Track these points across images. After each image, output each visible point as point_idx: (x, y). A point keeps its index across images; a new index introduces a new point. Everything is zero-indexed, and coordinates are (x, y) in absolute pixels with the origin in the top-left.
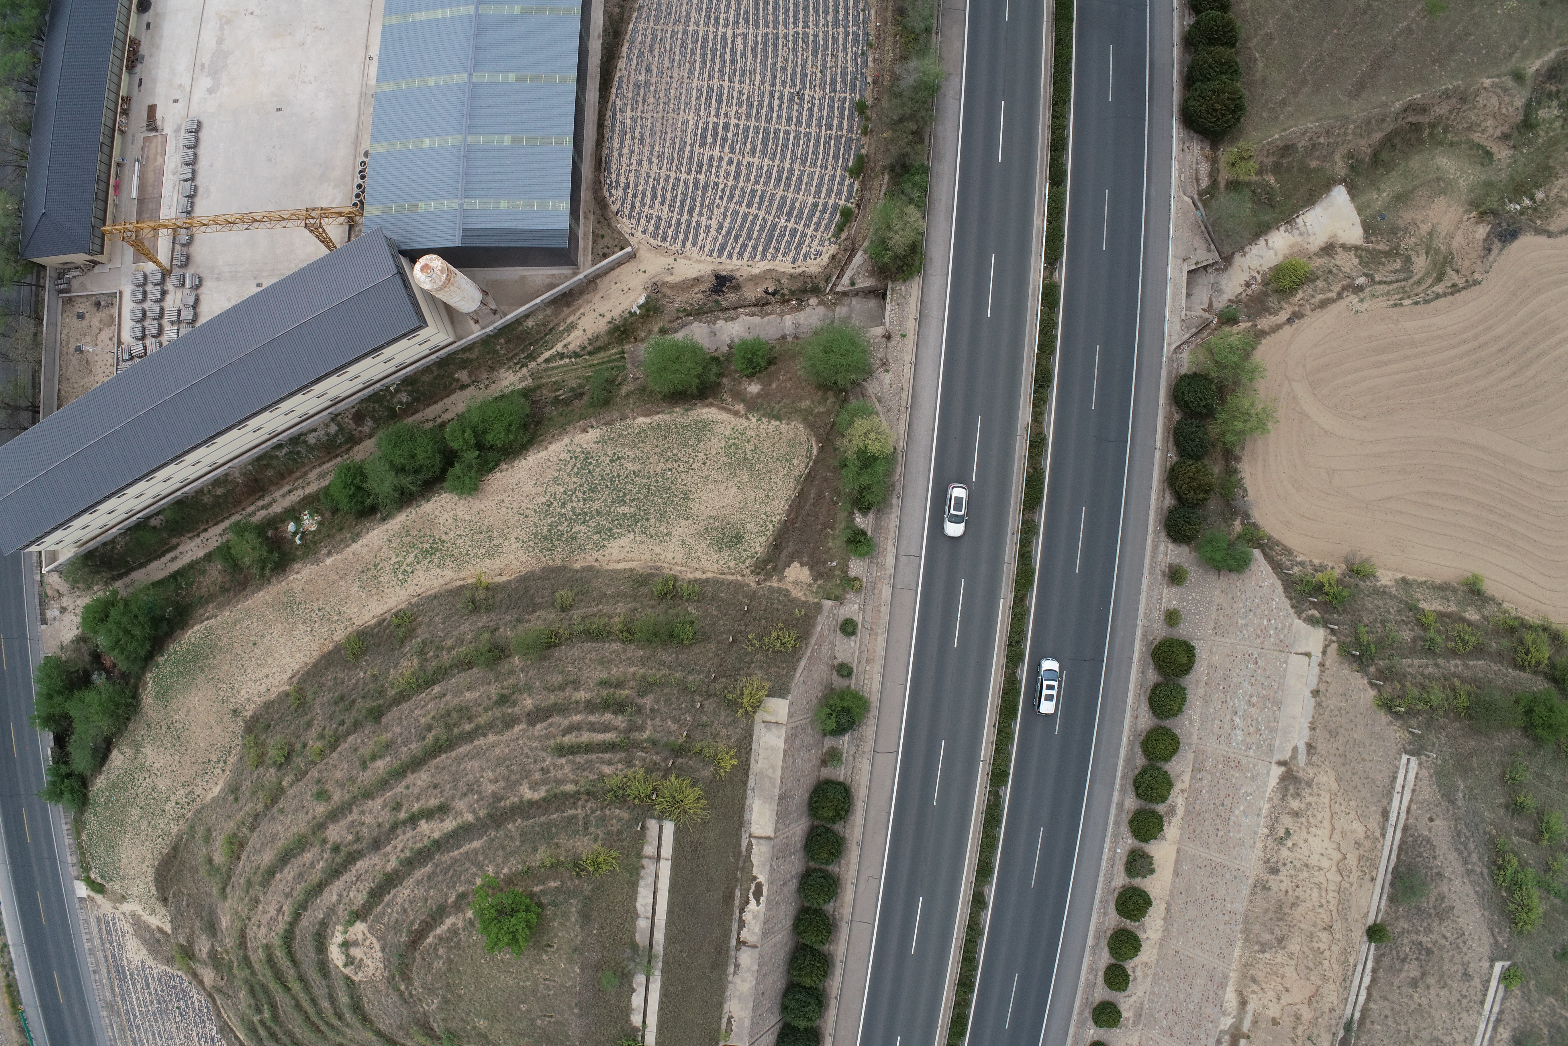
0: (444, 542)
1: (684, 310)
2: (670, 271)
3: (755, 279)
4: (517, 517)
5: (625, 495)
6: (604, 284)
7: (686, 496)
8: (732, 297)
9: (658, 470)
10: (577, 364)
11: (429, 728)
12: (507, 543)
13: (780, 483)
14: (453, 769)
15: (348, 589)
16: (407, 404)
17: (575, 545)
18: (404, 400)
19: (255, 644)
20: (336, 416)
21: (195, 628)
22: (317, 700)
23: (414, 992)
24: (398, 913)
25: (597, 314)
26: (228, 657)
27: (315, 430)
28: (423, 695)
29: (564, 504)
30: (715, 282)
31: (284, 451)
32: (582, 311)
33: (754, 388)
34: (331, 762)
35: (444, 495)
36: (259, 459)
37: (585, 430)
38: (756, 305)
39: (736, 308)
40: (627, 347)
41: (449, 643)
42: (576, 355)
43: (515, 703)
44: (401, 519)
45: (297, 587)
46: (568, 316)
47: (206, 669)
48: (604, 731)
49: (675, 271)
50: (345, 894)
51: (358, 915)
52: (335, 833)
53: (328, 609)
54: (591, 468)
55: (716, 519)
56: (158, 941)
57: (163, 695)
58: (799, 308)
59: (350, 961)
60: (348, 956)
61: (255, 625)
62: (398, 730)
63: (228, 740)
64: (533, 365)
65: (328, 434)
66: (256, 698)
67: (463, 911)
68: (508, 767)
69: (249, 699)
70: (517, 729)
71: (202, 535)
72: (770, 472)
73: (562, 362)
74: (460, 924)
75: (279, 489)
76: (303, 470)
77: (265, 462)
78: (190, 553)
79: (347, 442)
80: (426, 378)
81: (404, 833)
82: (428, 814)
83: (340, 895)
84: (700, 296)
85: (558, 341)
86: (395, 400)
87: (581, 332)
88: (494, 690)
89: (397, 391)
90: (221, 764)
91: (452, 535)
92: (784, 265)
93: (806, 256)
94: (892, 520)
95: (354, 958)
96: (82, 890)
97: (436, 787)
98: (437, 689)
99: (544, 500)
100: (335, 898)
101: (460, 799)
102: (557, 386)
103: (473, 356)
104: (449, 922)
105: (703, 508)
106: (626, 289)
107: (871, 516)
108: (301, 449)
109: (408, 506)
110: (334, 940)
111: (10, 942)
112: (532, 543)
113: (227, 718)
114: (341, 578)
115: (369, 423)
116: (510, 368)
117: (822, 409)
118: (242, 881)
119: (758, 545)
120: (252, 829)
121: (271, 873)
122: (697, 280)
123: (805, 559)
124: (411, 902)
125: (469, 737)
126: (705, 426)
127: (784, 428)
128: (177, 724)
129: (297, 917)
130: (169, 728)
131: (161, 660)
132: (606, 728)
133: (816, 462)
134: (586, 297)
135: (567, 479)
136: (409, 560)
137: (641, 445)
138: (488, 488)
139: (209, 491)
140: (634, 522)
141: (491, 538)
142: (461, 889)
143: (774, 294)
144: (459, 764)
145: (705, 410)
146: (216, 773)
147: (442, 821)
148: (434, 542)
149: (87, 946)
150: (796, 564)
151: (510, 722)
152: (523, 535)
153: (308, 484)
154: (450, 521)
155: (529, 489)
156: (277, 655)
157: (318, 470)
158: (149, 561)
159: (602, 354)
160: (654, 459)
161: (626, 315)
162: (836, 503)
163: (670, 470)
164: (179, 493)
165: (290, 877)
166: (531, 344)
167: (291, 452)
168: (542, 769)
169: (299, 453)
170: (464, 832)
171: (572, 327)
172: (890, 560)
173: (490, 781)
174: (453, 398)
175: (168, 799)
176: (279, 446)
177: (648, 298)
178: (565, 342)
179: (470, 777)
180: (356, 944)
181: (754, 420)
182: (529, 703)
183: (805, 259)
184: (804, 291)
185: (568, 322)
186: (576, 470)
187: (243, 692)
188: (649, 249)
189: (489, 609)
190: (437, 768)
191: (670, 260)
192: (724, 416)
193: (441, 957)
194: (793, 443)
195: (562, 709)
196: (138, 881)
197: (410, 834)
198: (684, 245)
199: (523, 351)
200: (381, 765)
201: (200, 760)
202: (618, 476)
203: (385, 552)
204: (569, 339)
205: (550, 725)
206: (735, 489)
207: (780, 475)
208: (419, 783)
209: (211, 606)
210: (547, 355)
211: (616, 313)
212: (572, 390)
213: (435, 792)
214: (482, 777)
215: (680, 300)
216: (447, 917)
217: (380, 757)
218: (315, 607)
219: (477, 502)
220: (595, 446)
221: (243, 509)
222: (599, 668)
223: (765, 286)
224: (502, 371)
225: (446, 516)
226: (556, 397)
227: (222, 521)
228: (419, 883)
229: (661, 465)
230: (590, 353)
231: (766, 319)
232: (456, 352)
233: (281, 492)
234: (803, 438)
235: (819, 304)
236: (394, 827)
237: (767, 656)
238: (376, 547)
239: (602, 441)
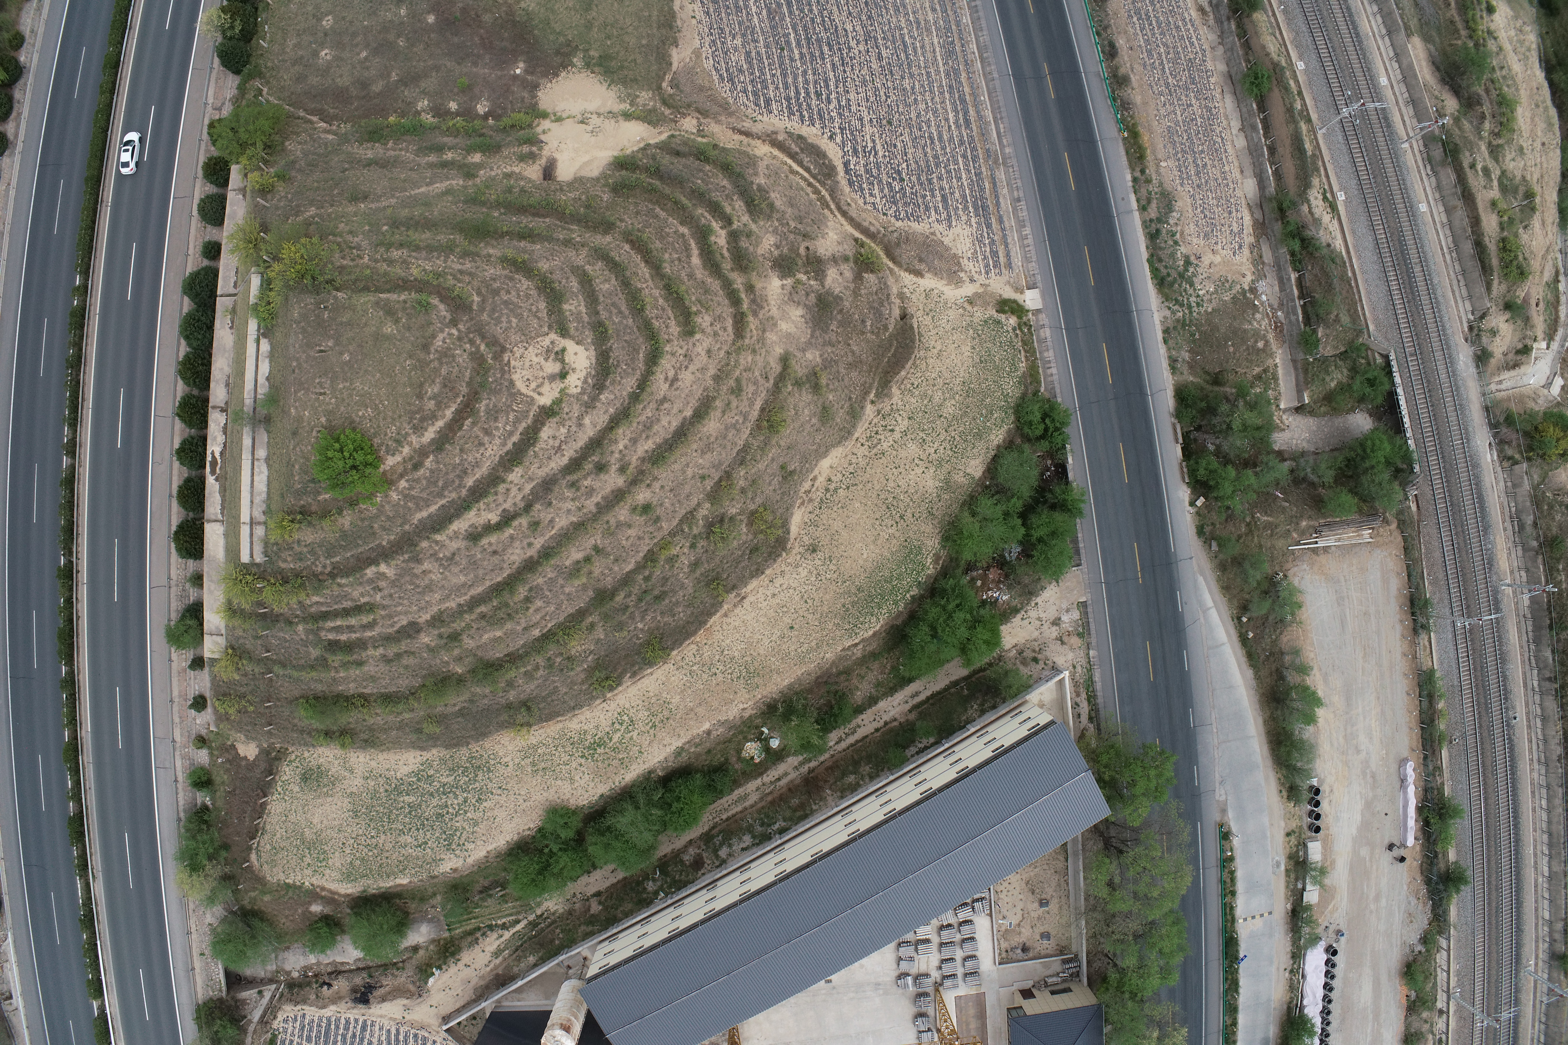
0: (582, 757)
1: (398, 969)
2: (407, 1009)
3: (336, 999)
4: (509, 786)
5: (410, 812)
6: (469, 995)
7: (356, 814)
8: (359, 980)
9: (383, 837)
10: (490, 919)
11: (528, 600)
12: (517, 761)
13: (277, 827)
14: (481, 572)
15: (683, 699)
16: (648, 879)
17: (450, 764)
18: (651, 883)
19: (792, 628)
20: (720, 865)
21: (871, 633)
22: (691, 591)
23: (468, 346)
24: (497, 428)
25: (473, 966)
26: (825, 609)
27: (743, 849)
28: (550, 625)
29: (465, 801)
30: (370, 996)
31: (777, 826)
32: (488, 969)
33: (316, 908)
34: (647, 541)
35: (585, 802)
36: (805, 817)
37: (455, 870)
38: (340, 972)
39: (358, 969)
40: (446, 935)
41: (541, 672)
42: (491, 928)
43: (440, 636)
44: (631, 774)
45: (743, 695)
46: (501, 964)
47: (853, 590)
48: (339, 626)
49: (403, 1008)
50: (574, 428)
51: (548, 413)
52: (613, 480)
53: (705, 676)
54: (444, 836)
55: (327, 795)
56: (921, 260)
57: (911, 552)
58: (306, 968)
59: (560, 356)
60: (562, 361)
61: (793, 648)
62: (567, 590)
63: (824, 517)
64: (532, 917)
65: (730, 846)
66: (787, 569)
67: (415, 451)
68: (418, 586)
69: (797, 566)
70: (427, 617)
71: (882, 723)
72: (288, 838)
73: (504, 920)
74: (413, 439)
75: (792, 781)
76: (763, 804)
77: (798, 814)
78: (895, 703)
79: (713, 837)
80: (629, 906)
81: (515, 504)
82: (489, 528)
83: (580, 425)
84: (385, 983)
85: (509, 941)
86: (659, 883)
87: (487, 949)
88: (469, 643)
89: (656, 893)
90: (832, 487)
91: (574, 765)
92: (311, 1012)
93: (295, 1020)
94: (182, 799)
95: (556, 359)
96: (1031, 299)
97: (495, 552)
98: (536, 633)
99: (485, 804)
100: (587, 421)
101: (459, 549)
102: (504, 899)
103: (583, 928)
104: (430, 435)
105: (339, 804)
106: (447, 990)
107: (199, 802)
108: (759, 829)
109: (626, 787)
110: (582, 375)
111: (1136, 214)
112: (492, 762)
113: (825, 541)
114: (692, 710)
115: (687, 858)
116: (554, 914)
117: (253, 894)
118: (751, 388)
119: (288, 772)
120: (746, 448)
121: (700, 414)
122: (383, 999)
123: (244, 763)
124: (481, 444)
125: (475, 602)
126: (348, 876)
127: (282, 877)
128: (890, 523)
129: (643, 384)
130: (901, 517)
131: (915, 591)
132: (337, 629)
133: (250, 848)
134: (482, 983)
135: (465, 825)
136: (619, 734)
137: (401, 859)
138: (540, 812)
139: (862, 779)
140: (398, 788)
141: (533, 764)
142: (422, 471)
143: (324, 983)
144: (476, 576)
145: (349, 891)
146: (839, 476)
147: (470, 526)
148: (592, 756)
149: (1027, 231)
150: (251, 758)
151: (437, 620)
152: (502, 769)
153: (758, 789)
154: (577, 778)
155: (501, 814)
156: (763, 620)
157: (747, 804)
158: (946, 689)
159: (468, 928)
160: (389, 846)
161: (444, 967)
162: (226, 814)
163: (372, 837)
164: (892, 778)
165: (664, 422)
166: (535, 936)
167: (769, 825)
168: (380, 590)
169: (762, 825)
170: (439, 523)
171: (497, 954)
172: (179, 763)
173: (430, 572)
174: (608, 884)
175: (905, 433)
176: (782, 831)
177: (426, 983)
178: (502, 939)
179: (455, 569)
180: (552, 378)
181: (307, 884)
182: (425, 639)
183: (296, 1017)
184: (300, 986)
185: (500, 958)
186: (458, 834)
187: (804, 573)
188: (429, 1026)
189: (509, 706)
190: (501, 569)
191: (408, 1017)
192: (333, 886)
193: (430, 399)
194: (273, 863)
195: (388, 639)
196: (948, 327)
197: (508, 505)
198: (398, 1030)
199: (542, 930)
200: (575, 554)
201: (861, 486)
202: (418, 829)
203: (645, 740)
204: (498, 942)
205: (392, 626)
206: (315, 821)
207: (278, 836)
208: (518, 551)
209: (859, 655)
210: (519, 927)
211: (453, 969)
212: (491, 896)
213: (494, 548)
214: (441, 574)
215: (403, 978)
216: (433, 440)
217: (578, 562)
218: (720, 677)
219: (551, 798)
220: (443, 856)
221: (833, 756)
222: (373, 673)
223: (331, 991)
224: (561, 911)
225: (582, 782)
226: (504, 888)
227: (857, 742)
228: (477, 464)
229: (381, 841)
230: (479, 929)
231: (331, 960)
232: (600, 931)
233: (789, 778)
234: (265, 867)
235: (290, 972)
236: (528, 507)
237: (235, 690)
238: (655, 745)
239: (437, 861)
